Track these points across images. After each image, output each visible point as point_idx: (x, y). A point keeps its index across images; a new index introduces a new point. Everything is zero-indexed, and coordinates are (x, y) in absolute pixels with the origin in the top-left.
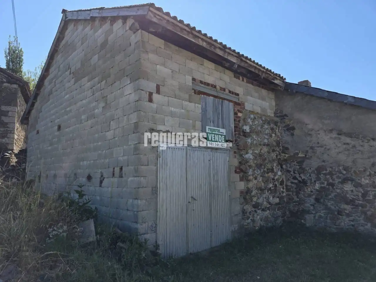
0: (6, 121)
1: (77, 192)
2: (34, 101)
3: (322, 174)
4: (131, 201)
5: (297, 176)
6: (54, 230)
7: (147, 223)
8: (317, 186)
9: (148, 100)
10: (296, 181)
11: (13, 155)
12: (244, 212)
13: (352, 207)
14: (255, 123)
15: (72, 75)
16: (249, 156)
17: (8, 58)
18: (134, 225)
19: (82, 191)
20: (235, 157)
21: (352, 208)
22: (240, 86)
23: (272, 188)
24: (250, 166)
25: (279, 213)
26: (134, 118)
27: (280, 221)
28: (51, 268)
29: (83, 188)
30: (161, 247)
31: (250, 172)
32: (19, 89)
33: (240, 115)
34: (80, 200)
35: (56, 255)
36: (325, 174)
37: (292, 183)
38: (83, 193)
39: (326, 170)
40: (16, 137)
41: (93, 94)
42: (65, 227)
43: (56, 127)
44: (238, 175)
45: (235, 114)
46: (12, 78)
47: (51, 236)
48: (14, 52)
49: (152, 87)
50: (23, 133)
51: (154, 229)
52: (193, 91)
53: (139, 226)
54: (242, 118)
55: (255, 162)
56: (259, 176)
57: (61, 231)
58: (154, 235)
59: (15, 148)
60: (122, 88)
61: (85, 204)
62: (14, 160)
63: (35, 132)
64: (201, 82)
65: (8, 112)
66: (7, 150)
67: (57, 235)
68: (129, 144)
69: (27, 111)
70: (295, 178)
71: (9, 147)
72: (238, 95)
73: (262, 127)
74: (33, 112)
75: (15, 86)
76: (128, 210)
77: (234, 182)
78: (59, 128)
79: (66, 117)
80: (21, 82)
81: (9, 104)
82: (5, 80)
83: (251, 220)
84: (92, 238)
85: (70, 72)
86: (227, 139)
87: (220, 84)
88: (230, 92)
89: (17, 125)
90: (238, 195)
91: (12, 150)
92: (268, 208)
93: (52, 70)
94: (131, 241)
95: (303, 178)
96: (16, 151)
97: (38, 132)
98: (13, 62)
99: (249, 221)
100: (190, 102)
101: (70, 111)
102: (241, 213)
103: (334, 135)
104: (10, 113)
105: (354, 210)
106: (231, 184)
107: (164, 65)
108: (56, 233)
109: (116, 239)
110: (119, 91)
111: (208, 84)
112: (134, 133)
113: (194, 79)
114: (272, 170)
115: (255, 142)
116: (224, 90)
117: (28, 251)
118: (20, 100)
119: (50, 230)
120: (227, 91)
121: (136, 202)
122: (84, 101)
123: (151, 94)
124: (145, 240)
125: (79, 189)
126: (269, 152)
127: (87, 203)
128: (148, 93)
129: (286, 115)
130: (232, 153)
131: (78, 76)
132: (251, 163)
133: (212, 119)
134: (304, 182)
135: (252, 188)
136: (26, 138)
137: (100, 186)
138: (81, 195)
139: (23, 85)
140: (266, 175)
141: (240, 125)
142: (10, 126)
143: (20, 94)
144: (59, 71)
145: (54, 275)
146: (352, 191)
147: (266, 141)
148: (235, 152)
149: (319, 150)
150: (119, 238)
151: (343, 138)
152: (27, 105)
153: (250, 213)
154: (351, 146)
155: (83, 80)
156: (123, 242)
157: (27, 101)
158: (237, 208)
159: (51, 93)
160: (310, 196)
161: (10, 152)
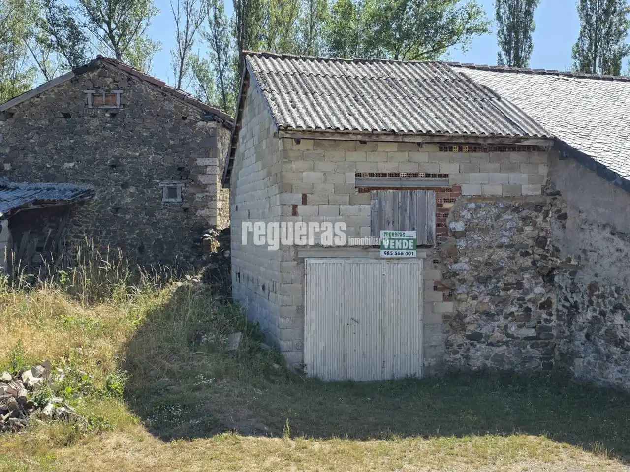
3: (595, 295)
5: (569, 296)
8: (589, 314)
9: (291, 214)
10: (568, 304)
12: (447, 343)
14: (479, 215)
16: (463, 265)
20: (436, 267)
22: (452, 161)
24: (462, 281)
31: (462, 288)
33: (447, 205)
36: (598, 297)
37: (563, 306)
39: (599, 290)
44: (441, 293)
45: (439, 205)
52: (357, 190)
54: (452, 210)
55: (476, 273)
56: (482, 294)
64: (371, 175)
70: (566, 299)
72: (445, 176)
73: (498, 217)
77: (432, 302)
83: (461, 355)
86: (419, 243)
87: (404, 170)
88: (428, 175)
90: (438, 319)
95: (575, 300)
99: (458, 356)
100: (352, 204)
102: (444, 345)
103: (608, 234)
106: (427, 305)
107: (312, 169)
111: (384, 175)
112: (280, 249)
113: (358, 174)
115: (476, 245)
116: (416, 175)
120: (422, 177)
128: (291, 206)
130: (430, 262)
132: (466, 276)
133: (391, 220)
134: (576, 307)
135: (466, 311)
137: (269, 299)
140: (502, 293)
141: (448, 220)
148: (435, 261)
149: (591, 257)
151: (616, 239)
153: (460, 345)
154: (623, 254)
158: (436, 338)
160: (581, 329)
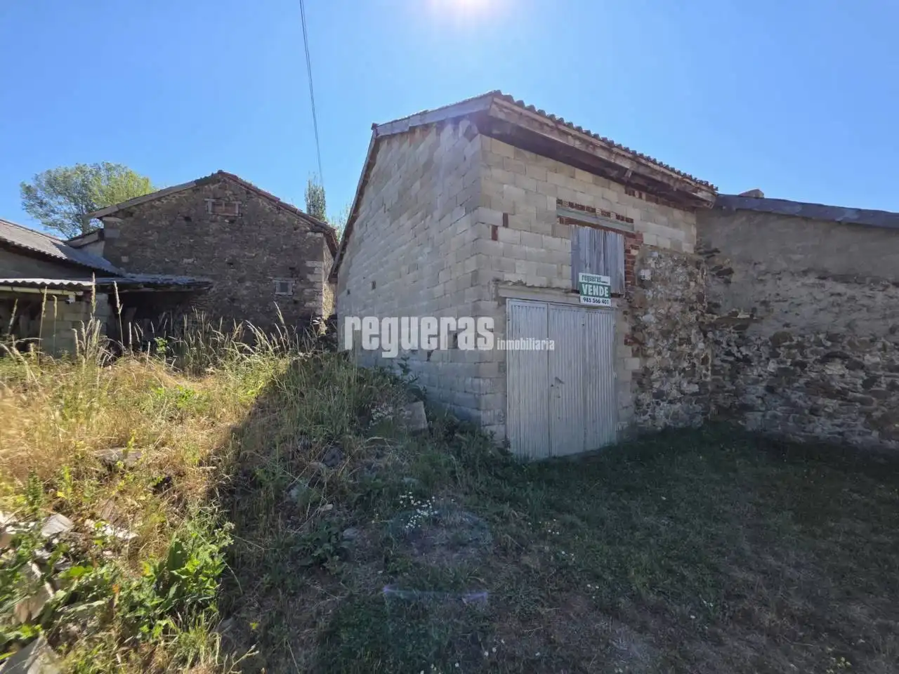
0: (312, 280)
1: (401, 366)
2: (343, 252)
3: (783, 346)
4: (470, 379)
5: (734, 350)
6: (378, 411)
7: (492, 411)
8: (772, 366)
9: (491, 237)
10: (731, 359)
11: (323, 323)
12: (638, 403)
13: (840, 402)
14: (661, 266)
15: (387, 213)
16: (649, 318)
17: (309, 201)
18: (475, 413)
19: (406, 365)
20: (626, 319)
21: (840, 405)
22: (635, 206)
23: (687, 369)
24: (651, 335)
25: (699, 408)
26: (471, 265)
27: (699, 420)
28: (378, 457)
29: (408, 362)
30: (512, 445)
31: (651, 343)
32: (325, 238)
33: (634, 252)
34: (405, 377)
35: (382, 442)
36: (790, 347)
37: (723, 361)
38: (408, 368)
39: (792, 340)
40: (324, 300)
41: (415, 236)
42: (390, 409)
43: (371, 285)
44: (630, 348)
45: (627, 251)
46: (316, 225)
47: (374, 418)
48: (315, 193)
49: (497, 217)
50: (331, 295)
51: (503, 418)
52: (558, 219)
53: (481, 413)
54: (639, 258)
55: (660, 327)
56: (665, 349)
57: (386, 413)
58: (502, 428)
59: (323, 313)
60: (454, 223)
61: (411, 382)
62: (323, 329)
63: (346, 291)
64: (571, 205)
65: (314, 268)
66: (315, 316)
67: (381, 417)
68: (466, 301)
69: (335, 267)
70: (729, 353)
71: (318, 312)
72: (632, 221)
73: (673, 270)
74: (342, 266)
75: (320, 235)
76: (465, 392)
77: (623, 358)
78: (374, 286)
79: (382, 269)
80: (326, 230)
81: (314, 258)
82: (308, 229)
83: (650, 415)
84: (424, 425)
85: (385, 208)
86: (613, 292)
87: (601, 206)
88: (618, 217)
89: (325, 285)
90: (629, 377)
91: (321, 316)
92: (680, 400)
93: (361, 209)
94: (472, 433)
95: (744, 354)
96: (325, 317)
97: (349, 293)
98: (314, 206)
99: (647, 417)
100: (554, 235)
101: (387, 262)
102: (634, 406)
103: (811, 279)
104: (316, 269)
105: (844, 407)
106: (617, 362)
107: (514, 184)
108: (381, 415)
109: (452, 429)
110: (450, 228)
111: (582, 208)
112: (472, 286)
113: (559, 202)
114: (688, 341)
115: (659, 295)
116: (608, 214)
117: (350, 434)
118: (327, 253)
119: (373, 411)
120: (613, 217)
121: (476, 381)
122: (404, 247)
123: (495, 228)
124: (491, 432)
125: (403, 362)
126: (683, 312)
127: (413, 381)
128: (491, 227)
129: (716, 251)
130: (620, 314)
131: (395, 214)
132: (652, 329)
133: (588, 262)
134: (747, 360)
135: (653, 367)
136: (336, 300)
137: (428, 360)
138: (406, 370)
139: (329, 233)
140: (678, 348)
141: (635, 268)
142: (317, 285)
143: (326, 246)
144: (371, 209)
145: (382, 465)
146: (843, 376)
147: (678, 294)
148: (625, 313)
149: (777, 308)
150: (456, 427)
151: (829, 284)
152: (334, 260)
153: (648, 405)
154: (845, 298)
155: (401, 218)
156: (462, 432)
157: (334, 254)
158: (628, 398)
159: (361, 240)
160: (756, 382)
161: (318, 318)
